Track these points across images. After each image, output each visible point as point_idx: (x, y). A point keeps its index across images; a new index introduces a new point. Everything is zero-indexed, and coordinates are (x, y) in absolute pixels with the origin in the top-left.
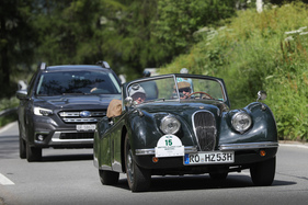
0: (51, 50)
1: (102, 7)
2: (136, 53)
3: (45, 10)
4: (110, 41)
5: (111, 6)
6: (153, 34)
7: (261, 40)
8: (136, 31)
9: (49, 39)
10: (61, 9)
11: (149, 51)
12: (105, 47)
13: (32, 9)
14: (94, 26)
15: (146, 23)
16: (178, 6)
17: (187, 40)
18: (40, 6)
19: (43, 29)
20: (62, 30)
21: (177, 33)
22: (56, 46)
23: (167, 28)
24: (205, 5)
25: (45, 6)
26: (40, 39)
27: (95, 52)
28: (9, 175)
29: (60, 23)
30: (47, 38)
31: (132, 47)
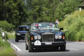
0: (31, 19)
1: (43, 9)
2: (51, 20)
3: (30, 10)
4: (45, 17)
5: (45, 9)
6: (55, 16)
7: (80, 18)
8: (51, 15)
9: (30, 17)
10: (33, 10)
11: (54, 20)
12: (43, 19)
13: (27, 9)
14: (41, 14)
15: (53, 13)
16: (61, 9)
17: (63, 18)
18: (29, 9)
19: (29, 14)
20: (34, 14)
21: (60, 16)
22: (32, 18)
23: (58, 15)
24: (67, 9)
25: (30, 9)
26: (28, 17)
27: (41, 20)
28: (20, 48)
29: (33, 13)
30: (30, 16)
31: (50, 19)
